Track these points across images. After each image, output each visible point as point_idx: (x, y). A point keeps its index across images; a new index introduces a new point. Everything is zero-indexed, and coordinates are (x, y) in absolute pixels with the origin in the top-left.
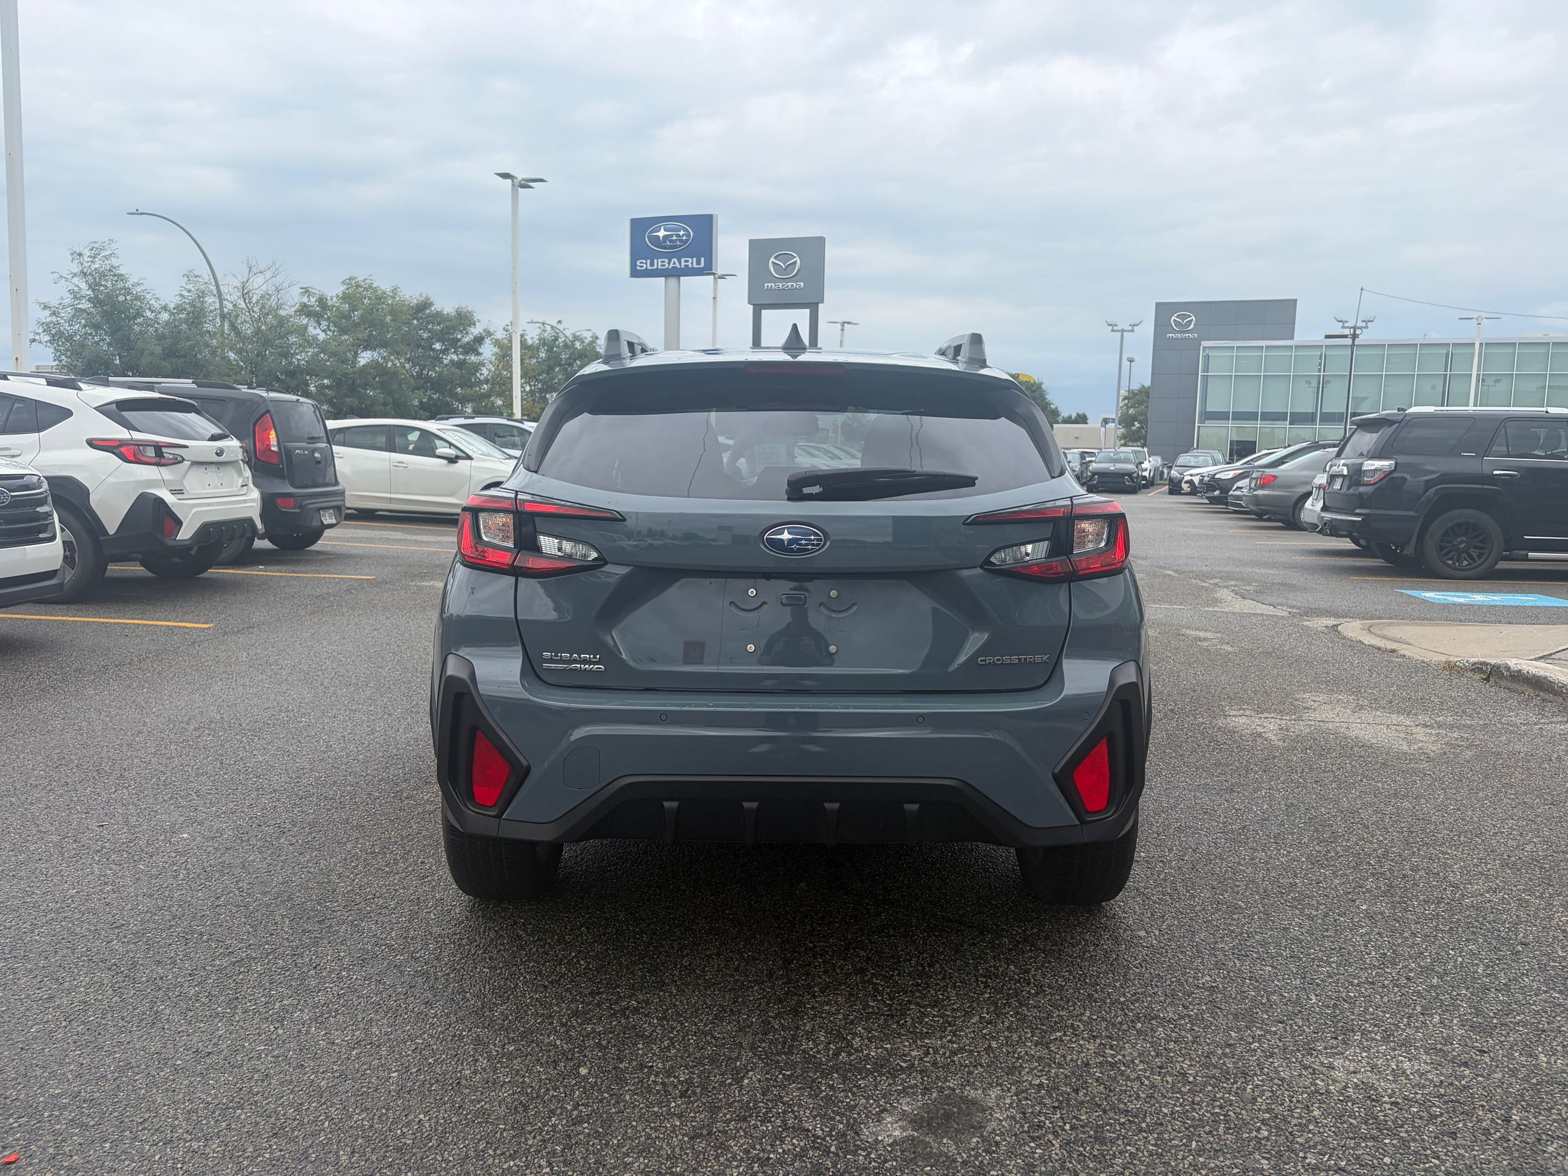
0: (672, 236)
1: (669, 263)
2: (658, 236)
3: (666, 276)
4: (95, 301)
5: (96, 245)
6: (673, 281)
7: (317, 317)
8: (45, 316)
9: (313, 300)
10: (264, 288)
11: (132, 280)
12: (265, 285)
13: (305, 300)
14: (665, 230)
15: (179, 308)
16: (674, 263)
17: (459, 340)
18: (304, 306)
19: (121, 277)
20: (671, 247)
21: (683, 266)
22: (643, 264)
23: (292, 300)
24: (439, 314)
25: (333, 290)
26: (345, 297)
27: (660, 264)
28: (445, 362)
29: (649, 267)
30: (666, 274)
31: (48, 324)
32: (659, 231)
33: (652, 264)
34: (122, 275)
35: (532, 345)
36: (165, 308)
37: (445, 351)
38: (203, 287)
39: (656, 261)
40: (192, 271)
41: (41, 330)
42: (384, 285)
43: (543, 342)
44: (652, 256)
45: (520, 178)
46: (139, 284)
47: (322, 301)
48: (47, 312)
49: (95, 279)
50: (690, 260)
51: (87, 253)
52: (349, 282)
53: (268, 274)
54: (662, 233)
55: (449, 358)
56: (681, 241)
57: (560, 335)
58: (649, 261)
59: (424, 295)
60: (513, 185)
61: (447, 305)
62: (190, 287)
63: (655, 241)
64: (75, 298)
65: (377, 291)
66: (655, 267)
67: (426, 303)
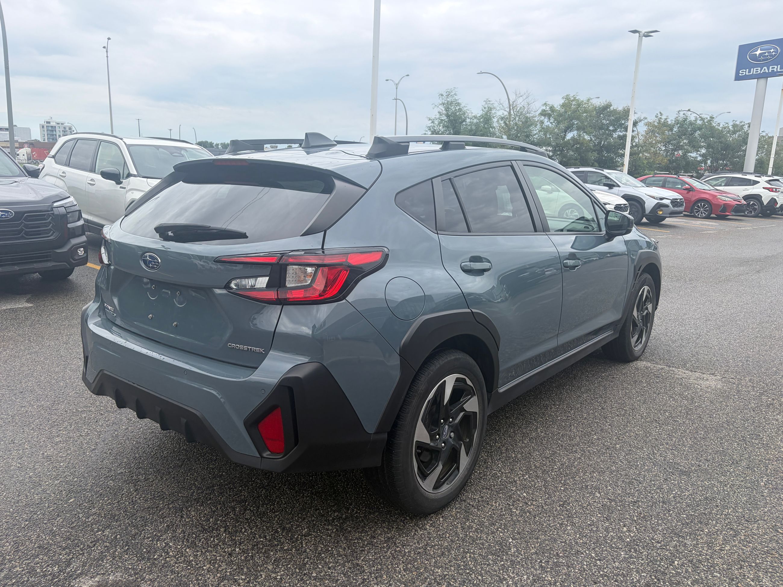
0: (765, 53)
1: (761, 70)
2: (756, 54)
3: (758, 78)
4: (448, 116)
5: (448, 90)
6: (762, 81)
7: (549, 116)
8: (429, 123)
9: (548, 108)
10: (522, 104)
11: (462, 105)
12: (523, 102)
13: (544, 108)
14: (761, 50)
15: (482, 116)
16: (765, 70)
17: (623, 124)
18: (544, 111)
19: (459, 104)
20: (763, 60)
21: (770, 71)
22: (743, 72)
23: (536, 108)
24: (615, 111)
25: (557, 102)
26: (563, 106)
27: (755, 71)
28: (614, 136)
29: (747, 74)
30: (758, 77)
31: (430, 127)
32: (757, 51)
33: (749, 72)
34: (459, 103)
35: (670, 125)
36: (475, 117)
37: (615, 131)
38: (491, 106)
39: (752, 69)
40: (487, 99)
41: (427, 130)
42: (582, 97)
43: (677, 122)
44: (750, 67)
45: (643, 32)
46: (465, 107)
47: (552, 108)
48: (430, 121)
49: (447, 106)
50: (776, 67)
51: (445, 94)
52: (567, 98)
53: (525, 97)
54: (758, 52)
55: (617, 133)
56: (773, 56)
57: (688, 118)
58: (747, 70)
59: (608, 101)
60: (639, 36)
61: (618, 106)
62: (486, 106)
63: (754, 58)
64: (441, 115)
65: (578, 101)
66: (751, 73)
67: (607, 105)
